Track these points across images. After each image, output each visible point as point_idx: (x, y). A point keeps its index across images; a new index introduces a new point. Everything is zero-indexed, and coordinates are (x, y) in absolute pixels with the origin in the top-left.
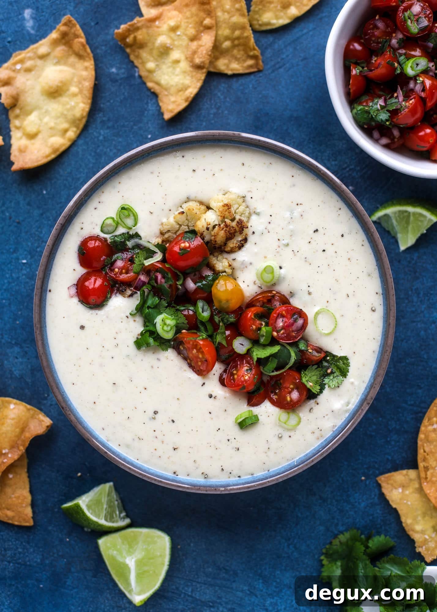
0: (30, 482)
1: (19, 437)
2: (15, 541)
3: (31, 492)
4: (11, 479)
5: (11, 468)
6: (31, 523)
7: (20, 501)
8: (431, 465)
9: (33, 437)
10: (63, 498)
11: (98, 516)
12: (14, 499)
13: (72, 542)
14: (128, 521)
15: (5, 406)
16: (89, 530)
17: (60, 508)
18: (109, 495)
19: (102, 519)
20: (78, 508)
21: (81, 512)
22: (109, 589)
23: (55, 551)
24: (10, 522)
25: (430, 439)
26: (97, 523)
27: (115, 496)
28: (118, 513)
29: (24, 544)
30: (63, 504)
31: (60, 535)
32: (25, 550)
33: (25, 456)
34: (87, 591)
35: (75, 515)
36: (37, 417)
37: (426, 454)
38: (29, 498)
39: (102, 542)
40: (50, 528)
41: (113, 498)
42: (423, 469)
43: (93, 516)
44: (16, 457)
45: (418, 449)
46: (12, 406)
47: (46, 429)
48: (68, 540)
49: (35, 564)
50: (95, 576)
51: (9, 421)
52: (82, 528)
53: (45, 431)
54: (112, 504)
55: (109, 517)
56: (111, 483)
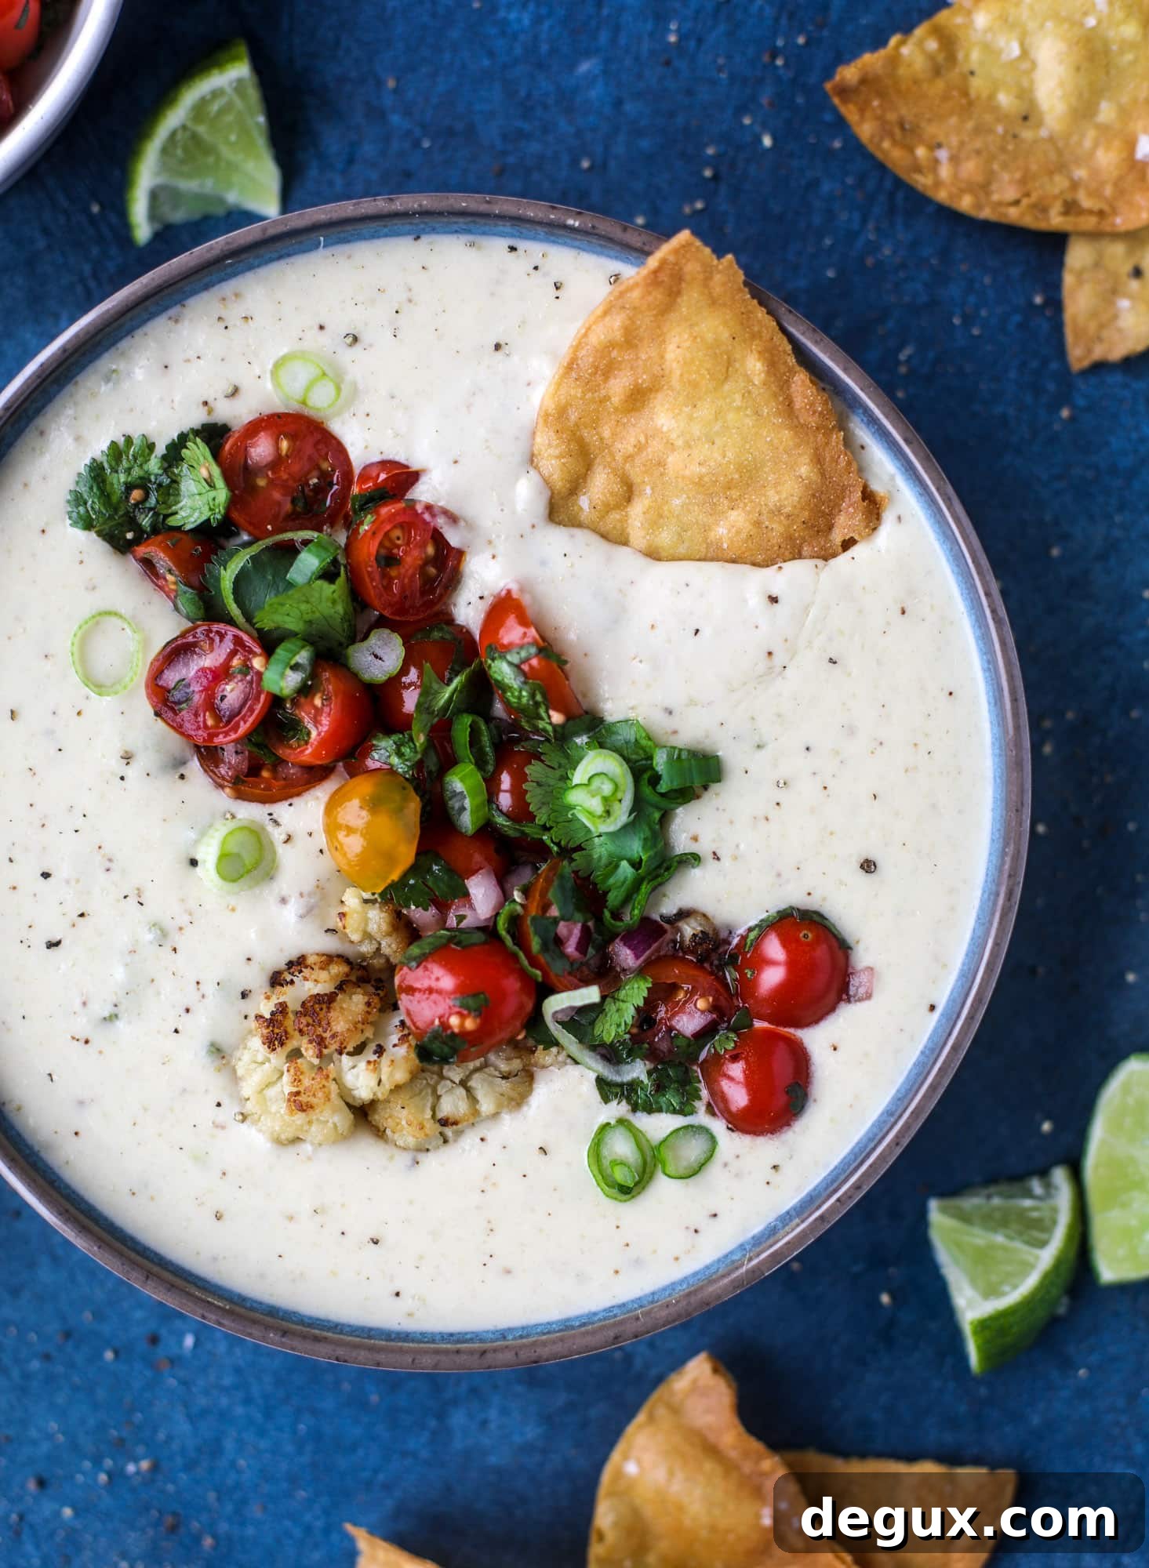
0: (878, 1454)
1: (728, 1466)
3: (908, 1457)
8: (1062, 193)
9: (736, 1421)
10: (948, 1360)
11: (1027, 1267)
13: (1094, 1358)
14: (1060, 1176)
15: (626, 1490)
16: (1065, 1300)
17: (977, 1380)
18: (965, 1218)
19: (1037, 1258)
20: (988, 1327)
21: (1003, 1321)
23: (1110, 1418)
25: (980, 179)
26: (1046, 1274)
27: (976, 1201)
28: (1027, 1203)
31: (1064, 1393)
33: (793, 1456)
35: (1009, 1339)
36: (680, 1397)
37: (1025, 202)
38: (930, 1467)
39: (1110, 1270)
40: (1036, 1420)
41: (979, 1207)
42: (1071, 219)
43: (1023, 1281)
45: (1003, 220)
46: (631, 1468)
47: (724, 1376)
48: (1082, 1372)
51: (677, 1487)
52: (1054, 1321)
53: (728, 1382)
54: (997, 1215)
55: (1036, 1234)
56: (934, 1205)
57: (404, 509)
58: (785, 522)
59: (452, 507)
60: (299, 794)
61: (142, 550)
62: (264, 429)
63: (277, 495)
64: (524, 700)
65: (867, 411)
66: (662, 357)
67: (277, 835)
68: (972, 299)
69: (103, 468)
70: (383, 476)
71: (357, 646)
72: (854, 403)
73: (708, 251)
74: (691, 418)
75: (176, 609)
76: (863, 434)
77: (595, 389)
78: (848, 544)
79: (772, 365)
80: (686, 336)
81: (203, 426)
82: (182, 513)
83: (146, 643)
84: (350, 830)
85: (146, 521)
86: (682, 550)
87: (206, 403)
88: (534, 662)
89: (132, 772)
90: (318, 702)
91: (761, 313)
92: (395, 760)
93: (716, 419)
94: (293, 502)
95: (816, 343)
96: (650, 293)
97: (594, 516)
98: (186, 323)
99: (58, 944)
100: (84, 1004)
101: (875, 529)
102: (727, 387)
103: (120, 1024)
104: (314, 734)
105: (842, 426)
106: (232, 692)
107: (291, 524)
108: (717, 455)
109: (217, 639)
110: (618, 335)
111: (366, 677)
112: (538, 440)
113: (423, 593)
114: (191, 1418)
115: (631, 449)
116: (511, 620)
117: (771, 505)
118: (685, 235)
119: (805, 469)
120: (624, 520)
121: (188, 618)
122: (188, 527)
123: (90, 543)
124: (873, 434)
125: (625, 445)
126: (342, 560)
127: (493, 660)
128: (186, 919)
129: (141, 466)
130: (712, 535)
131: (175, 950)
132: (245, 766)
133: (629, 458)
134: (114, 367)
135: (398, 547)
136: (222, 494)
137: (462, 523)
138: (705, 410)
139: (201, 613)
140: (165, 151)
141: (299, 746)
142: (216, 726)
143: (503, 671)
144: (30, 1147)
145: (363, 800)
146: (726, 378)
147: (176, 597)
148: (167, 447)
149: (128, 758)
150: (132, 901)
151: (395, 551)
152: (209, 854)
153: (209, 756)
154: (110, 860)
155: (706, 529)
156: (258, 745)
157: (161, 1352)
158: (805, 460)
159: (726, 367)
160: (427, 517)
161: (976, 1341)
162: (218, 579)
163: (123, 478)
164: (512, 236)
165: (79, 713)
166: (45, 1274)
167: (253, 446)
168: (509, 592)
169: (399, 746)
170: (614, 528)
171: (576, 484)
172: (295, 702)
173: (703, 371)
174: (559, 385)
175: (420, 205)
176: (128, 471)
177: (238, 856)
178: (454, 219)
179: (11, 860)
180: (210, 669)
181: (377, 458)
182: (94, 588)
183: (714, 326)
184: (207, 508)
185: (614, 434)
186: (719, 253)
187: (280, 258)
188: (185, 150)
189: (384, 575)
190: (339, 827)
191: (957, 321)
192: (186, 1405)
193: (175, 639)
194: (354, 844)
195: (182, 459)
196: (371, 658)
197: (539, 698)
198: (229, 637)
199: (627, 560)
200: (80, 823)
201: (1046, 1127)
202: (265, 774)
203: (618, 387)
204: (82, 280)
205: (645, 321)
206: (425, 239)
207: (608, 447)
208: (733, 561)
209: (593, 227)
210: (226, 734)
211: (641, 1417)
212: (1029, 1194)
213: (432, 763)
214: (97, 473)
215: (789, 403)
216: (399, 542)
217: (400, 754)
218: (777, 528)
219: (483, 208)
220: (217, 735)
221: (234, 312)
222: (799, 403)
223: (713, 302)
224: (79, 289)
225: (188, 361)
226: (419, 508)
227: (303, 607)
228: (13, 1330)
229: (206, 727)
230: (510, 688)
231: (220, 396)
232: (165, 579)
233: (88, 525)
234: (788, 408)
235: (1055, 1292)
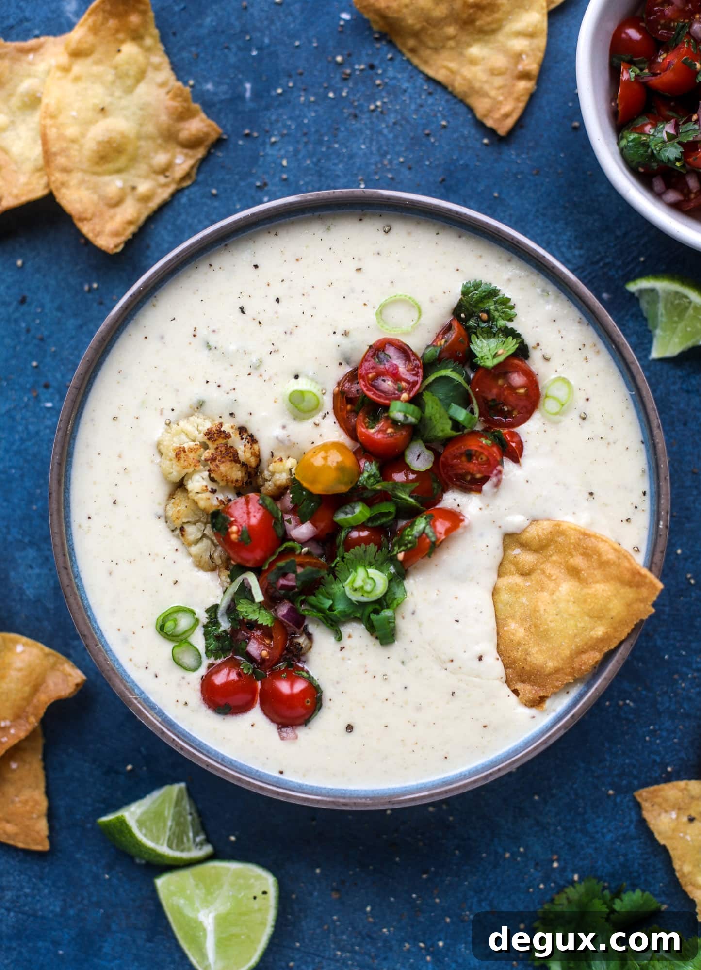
0: (47, 777)
1: (29, 699)
2: (19, 876)
3: (48, 793)
4: (14, 771)
5: (16, 751)
6: (45, 846)
7: (28, 808)
9: (52, 701)
10: (102, 806)
11: (156, 840)
12: (19, 805)
13: (115, 881)
14: (208, 849)
15: (7, 647)
16: (143, 862)
17: (95, 821)
18: (178, 803)
19: (162, 845)
20: (122, 825)
21: (126, 832)
22: (173, 962)
23: (85, 894)
24: (11, 842)
26: (153, 850)
27: (188, 807)
28: (191, 835)
29: (34, 880)
30: (100, 816)
31: (94, 868)
32: (36, 892)
33: (40, 731)
34: (136, 964)
35: (118, 836)
36: (61, 669)
38: (44, 804)
39: (162, 883)
40: (78, 856)
41: (185, 809)
43: (148, 839)
44: (23, 735)
46: (19, 648)
47: (75, 690)
48: (107, 876)
49: (51, 915)
50: (150, 940)
51: (13, 674)
52: (132, 858)
53: (72, 693)
54: (182, 819)
55: (175, 841)
56: (183, 785)
57: (496, 460)
58: (522, 658)
59: (503, 483)
60: (341, 426)
61: (455, 324)
62: (528, 379)
63: (495, 391)
64: (407, 538)
65: (586, 692)
66: (597, 582)
67: (318, 418)
68: (664, 734)
69: (496, 296)
70: (514, 445)
71: (423, 445)
72: (589, 685)
73: (654, 599)
74: (568, 602)
75: (428, 347)
76: (574, 693)
77: (575, 548)
78: (516, 692)
79: (602, 640)
80: (609, 593)
81: (526, 345)
82: (479, 342)
83: (407, 334)
84: (325, 458)
85: (471, 323)
86: (500, 606)
87: (538, 345)
88: (428, 540)
89: (338, 337)
90: (390, 430)
91: (628, 630)
92: (366, 475)
93: (569, 615)
94: (494, 400)
95: (617, 661)
96: (628, 571)
97: (511, 558)
98: (579, 328)
99: (243, 312)
100: (214, 331)
101: (526, 705)
102: (586, 618)
103: (206, 352)
104: (372, 431)
105: (576, 681)
106: (388, 385)
107: (481, 400)
108: (551, 618)
109: (414, 372)
110: (604, 558)
111: (407, 453)
112: (545, 523)
113: (456, 475)
114: (8, 412)
115: (548, 572)
116: (448, 524)
117: (530, 649)
118: (660, 586)
119: (551, 665)
120: (511, 573)
121: (424, 354)
122: (472, 346)
123: (455, 295)
124: (575, 697)
125: (549, 568)
126: (466, 431)
127: (426, 519)
128: (267, 378)
129: (500, 316)
130: (510, 621)
131: (249, 374)
132: (351, 396)
133: (543, 572)
134: (550, 293)
135: (477, 460)
136: (490, 363)
137: (495, 490)
138: (573, 608)
139: (426, 361)
140: (677, 293)
141: (365, 424)
142: (368, 379)
143: (421, 524)
144: (134, 315)
145: (342, 462)
146: (591, 617)
147: (434, 346)
148: (512, 329)
149: (346, 334)
150: (272, 348)
151: (475, 458)
152: (302, 385)
153: (353, 376)
154: (291, 333)
155: (513, 617)
156: (363, 402)
157: (41, 390)
158: (556, 664)
159: (597, 616)
160: (495, 472)
161: (113, 819)
162: (446, 368)
163: (492, 307)
164: (651, 492)
165: (365, 304)
166: (71, 323)
167: (518, 374)
168: (463, 521)
169: (374, 476)
170: (506, 569)
171: (525, 546)
172: (388, 418)
173: (593, 605)
174: (575, 530)
175: (658, 443)
176: (496, 310)
177: (303, 400)
178: (654, 461)
179: (283, 281)
180: (398, 371)
181: (523, 439)
182: (432, 301)
183: (617, 608)
184: (483, 355)
185: (554, 562)
186: (654, 605)
187: (621, 372)
188: (679, 304)
189: (461, 454)
190: (326, 452)
191: (652, 727)
192: (15, 408)
193: (411, 350)
194: (318, 461)
195: (507, 337)
196: (418, 453)
197: (409, 545)
198: (415, 378)
199: (490, 578)
200: (308, 314)
201: (233, 838)
202: (349, 407)
203: (578, 561)
204: (601, 259)
205: (613, 571)
206: (643, 446)
207: (548, 559)
208: (498, 634)
209: (660, 535)
210: (365, 386)
211: (47, 650)
212: (196, 835)
213: (366, 494)
214: (493, 293)
215: (583, 652)
216: (480, 460)
217: (369, 477)
218: (518, 654)
219: (662, 476)
220: (364, 381)
221: (589, 352)
222: (585, 657)
223: (629, 605)
224: (598, 257)
225: (559, 332)
226: (499, 468)
227: (438, 416)
228: (39, 310)
229: (367, 374)
230: (412, 530)
231: (544, 352)
232: (442, 339)
233: (464, 293)
234: (581, 652)
235: (146, 856)
